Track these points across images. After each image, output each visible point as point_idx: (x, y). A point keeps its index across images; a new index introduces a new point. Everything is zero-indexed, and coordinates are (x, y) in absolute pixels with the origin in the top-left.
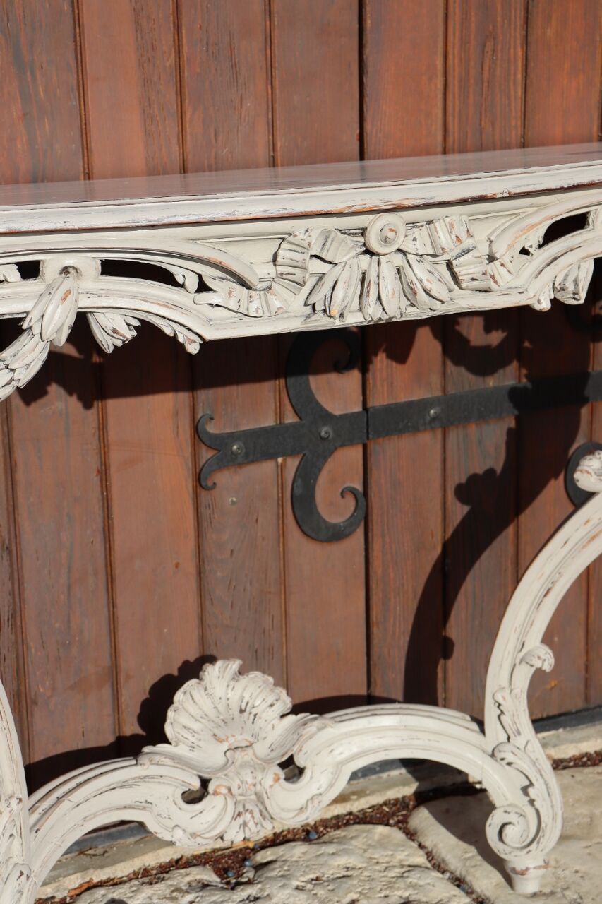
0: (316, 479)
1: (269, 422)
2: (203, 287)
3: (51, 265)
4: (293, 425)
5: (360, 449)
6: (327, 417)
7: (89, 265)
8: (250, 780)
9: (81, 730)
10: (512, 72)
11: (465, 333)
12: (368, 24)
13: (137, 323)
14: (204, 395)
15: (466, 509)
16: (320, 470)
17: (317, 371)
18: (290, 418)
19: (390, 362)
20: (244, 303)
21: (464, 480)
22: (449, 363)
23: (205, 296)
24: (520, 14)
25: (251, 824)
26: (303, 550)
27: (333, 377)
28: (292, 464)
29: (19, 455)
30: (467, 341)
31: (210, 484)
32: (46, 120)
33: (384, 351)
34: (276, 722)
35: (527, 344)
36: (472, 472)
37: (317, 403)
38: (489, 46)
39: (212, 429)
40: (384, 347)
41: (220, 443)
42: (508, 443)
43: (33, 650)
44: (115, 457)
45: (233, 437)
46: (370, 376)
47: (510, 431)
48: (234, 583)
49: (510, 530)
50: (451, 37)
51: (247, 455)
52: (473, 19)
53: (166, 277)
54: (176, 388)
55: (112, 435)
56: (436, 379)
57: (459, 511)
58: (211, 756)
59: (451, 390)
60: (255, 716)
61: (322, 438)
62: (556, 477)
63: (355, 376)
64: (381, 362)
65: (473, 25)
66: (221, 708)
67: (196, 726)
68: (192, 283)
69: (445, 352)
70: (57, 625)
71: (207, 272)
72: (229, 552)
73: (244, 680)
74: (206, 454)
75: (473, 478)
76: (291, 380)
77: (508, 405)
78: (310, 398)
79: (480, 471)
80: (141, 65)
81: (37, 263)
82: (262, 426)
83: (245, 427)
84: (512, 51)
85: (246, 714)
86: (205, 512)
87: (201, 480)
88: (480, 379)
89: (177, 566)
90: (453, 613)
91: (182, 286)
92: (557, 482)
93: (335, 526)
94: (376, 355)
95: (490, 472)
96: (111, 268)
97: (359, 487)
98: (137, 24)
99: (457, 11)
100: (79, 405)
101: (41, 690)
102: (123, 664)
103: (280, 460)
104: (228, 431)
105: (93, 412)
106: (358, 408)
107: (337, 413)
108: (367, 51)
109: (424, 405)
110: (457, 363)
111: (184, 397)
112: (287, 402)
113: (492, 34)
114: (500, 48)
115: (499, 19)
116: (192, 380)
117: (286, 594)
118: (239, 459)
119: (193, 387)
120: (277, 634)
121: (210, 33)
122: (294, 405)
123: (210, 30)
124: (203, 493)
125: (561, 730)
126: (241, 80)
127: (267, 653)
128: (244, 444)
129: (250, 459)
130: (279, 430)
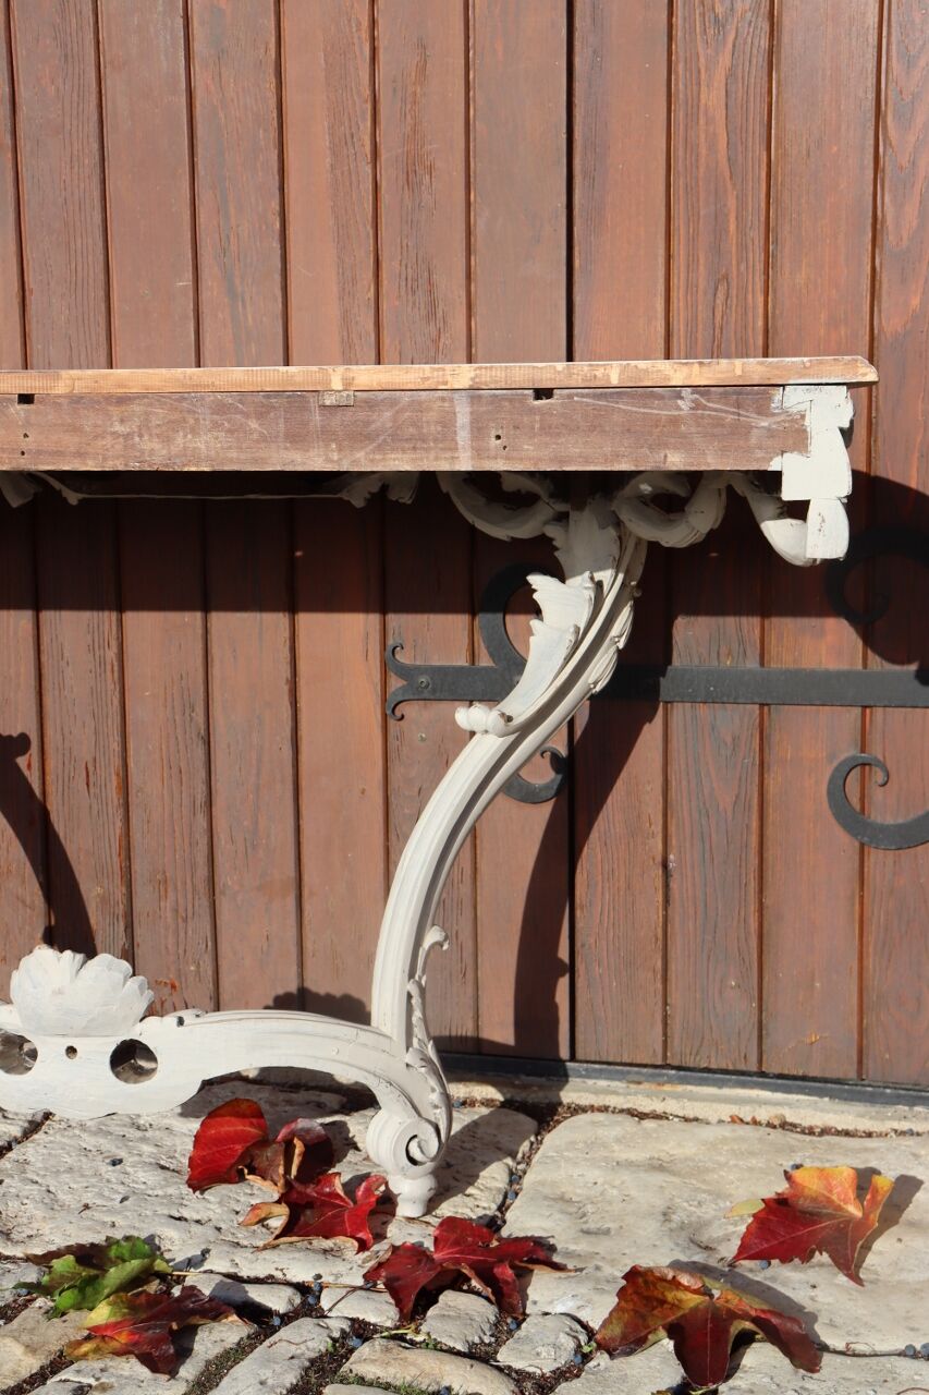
1: (462, 661)
4: (486, 669)
9: (265, 934)
10: (751, 319)
14: (394, 620)
18: (485, 661)
24: (759, 257)
29: (215, 650)
31: (398, 715)
32: (253, 345)
37: (514, 648)
38: (722, 290)
39: (401, 657)
41: (406, 672)
43: (223, 842)
45: (422, 670)
50: (674, 280)
51: (434, 691)
52: (702, 261)
54: (367, 610)
57: (685, 803)
65: (701, 268)
70: (245, 823)
72: (416, 790)
74: (396, 683)
80: (341, 298)
82: (454, 664)
83: (436, 662)
84: (750, 296)
86: (393, 742)
87: (390, 711)
89: (363, 792)
93: (532, 785)
97: (564, 750)
99: (681, 252)
101: (230, 883)
104: (418, 663)
105: (284, 620)
111: (373, 620)
112: (482, 644)
113: (726, 277)
114: (735, 292)
115: (734, 262)
116: (383, 602)
117: (478, 848)
118: (426, 695)
119: (384, 611)
120: (466, 889)
121: (409, 270)
122: (488, 648)
123: (409, 266)
124: (392, 722)
125: (826, 1099)
126: (440, 314)
127: (455, 905)
128: (432, 679)
129: (438, 695)
130: (472, 670)
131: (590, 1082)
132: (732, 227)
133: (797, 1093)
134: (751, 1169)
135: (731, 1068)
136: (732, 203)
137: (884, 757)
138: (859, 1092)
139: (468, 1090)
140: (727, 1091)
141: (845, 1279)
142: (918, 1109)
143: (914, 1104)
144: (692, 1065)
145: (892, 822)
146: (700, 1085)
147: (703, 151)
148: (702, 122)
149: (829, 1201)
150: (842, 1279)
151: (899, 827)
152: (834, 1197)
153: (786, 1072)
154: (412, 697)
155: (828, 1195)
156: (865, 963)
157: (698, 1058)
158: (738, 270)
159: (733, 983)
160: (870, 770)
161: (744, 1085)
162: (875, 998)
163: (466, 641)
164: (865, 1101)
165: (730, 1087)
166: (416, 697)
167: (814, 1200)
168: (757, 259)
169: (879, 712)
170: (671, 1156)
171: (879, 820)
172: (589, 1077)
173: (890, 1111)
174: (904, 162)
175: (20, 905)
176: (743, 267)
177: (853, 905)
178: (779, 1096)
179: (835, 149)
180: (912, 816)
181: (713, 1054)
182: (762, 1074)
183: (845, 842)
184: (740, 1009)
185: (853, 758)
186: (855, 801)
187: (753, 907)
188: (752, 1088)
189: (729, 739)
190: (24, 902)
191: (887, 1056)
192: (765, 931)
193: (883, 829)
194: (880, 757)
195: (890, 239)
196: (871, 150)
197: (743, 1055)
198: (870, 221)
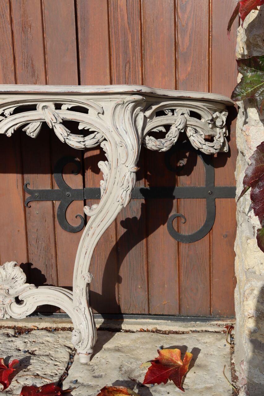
1: (49, 188)
4: (57, 190)
5: (83, 202)
6: (68, 189)
10: (137, 75)
14: (26, 176)
15: (125, 230)
16: (68, 207)
17: (66, 173)
18: (56, 188)
19: (93, 173)
21: (124, 219)
24: (139, 55)
27: (72, 175)
28: (57, 204)
31: (29, 206)
33: (90, 169)
34: (21, 284)
35: (148, 173)
36: (127, 217)
37: (66, 184)
39: (29, 187)
40: (90, 168)
41: (30, 192)
42: (142, 209)
45: (36, 191)
46: (86, 177)
47: (142, 204)
48: (38, 241)
49: (144, 241)
50: (112, 63)
51: (40, 198)
52: (121, 57)
54: (17, 173)
57: (122, 231)
60: (16, 281)
61: (69, 196)
62: (164, 224)
63: (80, 177)
64: (89, 173)
65: (121, 59)
66: (8, 276)
72: (36, 230)
73: (15, 269)
74: (28, 196)
75: (128, 219)
77: (140, 195)
78: (64, 182)
79: (131, 217)
80: (3, 70)
82: (47, 189)
83: (41, 188)
84: (137, 68)
85: (14, 280)
86: (28, 215)
87: (26, 205)
89: (19, 231)
92: (164, 226)
93: (74, 227)
94: (88, 170)
95: (135, 218)
99: (114, 54)
103: (53, 202)
104: (35, 189)
106: (81, 188)
107: (73, 188)
111: (19, 176)
112: (55, 182)
113: (129, 62)
114: (132, 66)
115: (131, 57)
116: (22, 171)
117: (57, 247)
118: (38, 199)
119: (23, 173)
120: (53, 261)
121: (25, 60)
122: (57, 183)
123: (25, 59)
124: (27, 208)
125: (170, 321)
126: (36, 75)
127: (50, 266)
128: (39, 194)
129: (41, 199)
130: (52, 191)
132: (130, 45)
133: (161, 320)
134: (147, 349)
135: (140, 313)
136: (130, 37)
137: (184, 214)
138: (180, 318)
139: (57, 325)
140: (139, 320)
141: (178, 389)
142: (198, 323)
143: (197, 321)
144: (127, 313)
145: (187, 235)
146: (130, 319)
147: (120, 20)
148: (119, 10)
149: (172, 360)
150: (177, 389)
151: (189, 236)
152: (174, 359)
153: (157, 313)
154: (33, 200)
155: (172, 358)
156: (180, 278)
157: (129, 311)
158: (133, 59)
159: (140, 287)
160: (180, 218)
161: (144, 318)
162: (183, 289)
163: (50, 181)
164: (182, 321)
165: (140, 319)
166: (35, 200)
167: (167, 360)
168: (138, 55)
169: (182, 200)
170: (122, 345)
171: (183, 234)
173: (189, 324)
174: (184, 23)
176: (134, 58)
177: (176, 261)
178: (155, 321)
179: (162, 19)
180: (193, 232)
181: (134, 309)
182: (150, 314)
183: (172, 241)
184: (142, 295)
185: (174, 215)
186: (176, 228)
187: (145, 263)
188: (147, 319)
189: (136, 210)
191: (188, 307)
192: (149, 270)
193: (185, 237)
194: (183, 215)
195: (180, 49)
196: (173, 20)
197: (143, 309)
198: (174, 43)
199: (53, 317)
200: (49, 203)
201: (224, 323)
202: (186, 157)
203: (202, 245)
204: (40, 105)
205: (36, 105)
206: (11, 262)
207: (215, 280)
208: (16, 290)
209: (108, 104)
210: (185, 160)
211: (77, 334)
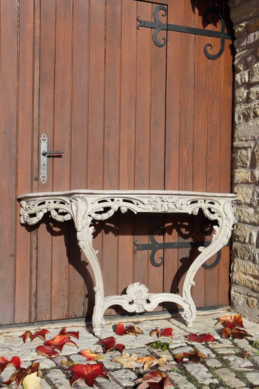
0: (155, 254)
1: (147, 243)
2: (138, 204)
3: (116, 199)
4: (151, 244)
5: (163, 250)
6: (157, 243)
7: (121, 200)
8: (141, 301)
11: (182, 231)
12: (166, 177)
13: (127, 209)
14: (136, 237)
15: (182, 264)
16: (155, 253)
17: (155, 235)
18: (150, 243)
19: (168, 235)
20: (143, 207)
21: (181, 258)
22: (179, 236)
23: (138, 206)
25: (141, 309)
26: (152, 268)
27: (158, 236)
28: (151, 251)
29: (104, 243)
30: (182, 233)
31: (136, 253)
34: (146, 294)
35: (193, 234)
36: (183, 257)
37: (155, 241)
38: (186, 183)
39: (137, 243)
41: (137, 246)
42: (190, 253)
44: (120, 246)
45: (140, 245)
46: (165, 237)
47: (190, 250)
48: (139, 272)
50: (180, 181)
53: (132, 202)
54: (131, 235)
55: (120, 242)
56: (177, 239)
57: (181, 264)
58: (134, 297)
59: (179, 241)
60: (142, 292)
61: (156, 247)
63: (162, 236)
64: (167, 234)
65: (183, 179)
66: (136, 290)
67: (131, 292)
68: (136, 204)
69: (178, 234)
71: (138, 202)
72: (139, 266)
73: (141, 286)
74: (136, 248)
75: (183, 258)
76: (151, 236)
77: (190, 246)
78: (154, 239)
79: (185, 257)
80: (128, 181)
81: (114, 199)
83: (142, 243)
84: (190, 184)
85: (140, 292)
86: (135, 258)
87: (134, 253)
88: (185, 240)
89: (129, 267)
90: (179, 284)
91: (134, 204)
93: (158, 264)
94: (166, 233)
95: (186, 257)
96: (124, 201)
97: (162, 257)
98: (128, 175)
100: (114, 236)
102: (119, 284)
103: (148, 250)
104: (140, 244)
105: (117, 237)
106: (163, 243)
107: (159, 243)
108: (166, 181)
109: (174, 243)
110: (180, 236)
111: (132, 237)
112: (150, 240)
116: (134, 234)
117: (149, 275)
118: (141, 249)
119: (134, 235)
121: (140, 177)
125: (200, 311)
126: (144, 184)
128: (142, 246)
129: (143, 249)
130: (148, 245)
131: (166, 314)
132: (188, 173)
136: (188, 169)
138: (205, 309)
147: (184, 161)
148: (183, 157)
151: (210, 265)
158: (189, 179)
162: (207, 293)
163: (147, 239)
166: (139, 250)
168: (191, 178)
172: (165, 313)
174: (210, 166)
175: (62, 296)
177: (204, 279)
180: (212, 264)
183: (203, 269)
190: (63, 295)
193: (208, 266)
199: (144, 315)
200: (146, 251)
201: (224, 309)
202: (209, 227)
203: (215, 269)
204: (199, 201)
205: (197, 201)
206: (136, 283)
207: (220, 287)
208: (144, 297)
209: (222, 201)
210: (209, 228)
211: (187, 312)
